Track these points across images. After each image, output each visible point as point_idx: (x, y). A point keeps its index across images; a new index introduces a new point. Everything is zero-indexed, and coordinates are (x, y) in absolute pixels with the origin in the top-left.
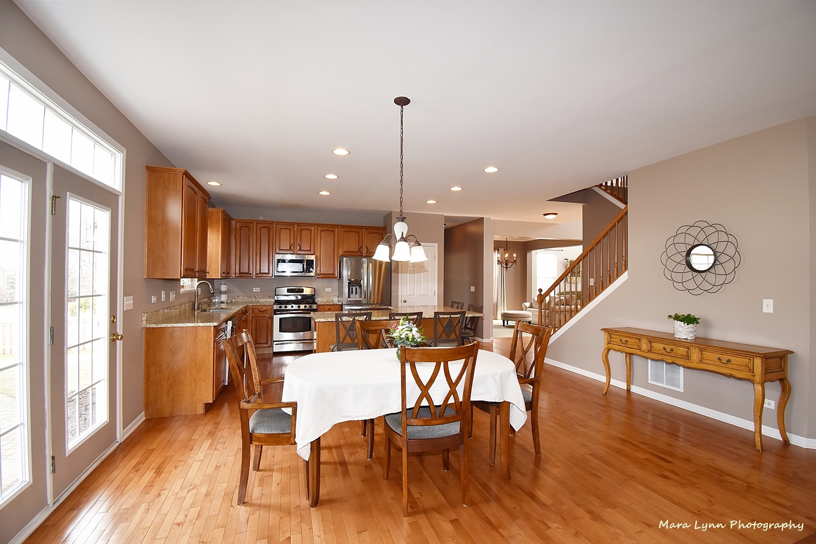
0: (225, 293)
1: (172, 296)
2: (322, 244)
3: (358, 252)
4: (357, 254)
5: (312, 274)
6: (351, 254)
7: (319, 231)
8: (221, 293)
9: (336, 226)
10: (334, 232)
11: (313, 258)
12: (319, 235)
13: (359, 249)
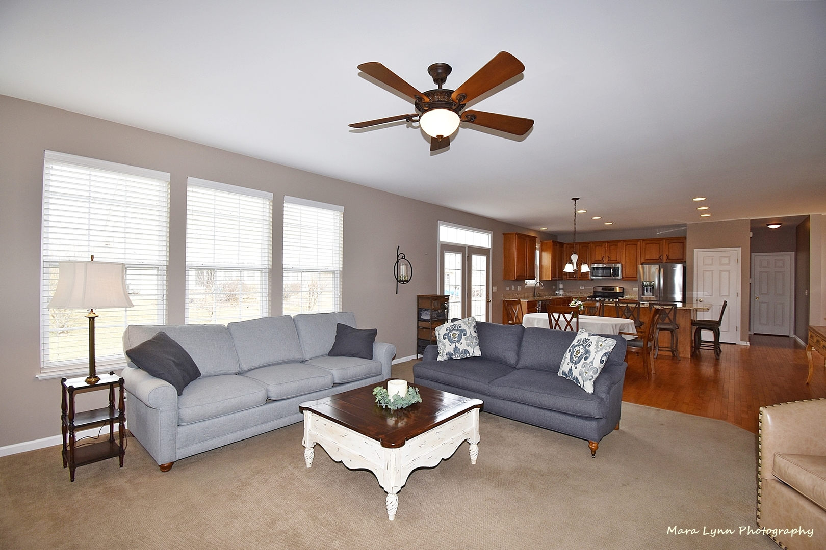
0: (562, 289)
1: (519, 288)
2: (627, 254)
3: (658, 259)
4: (657, 261)
5: (619, 277)
6: (652, 261)
7: (624, 246)
8: (560, 289)
9: (639, 240)
10: (637, 245)
11: (619, 265)
12: (624, 248)
13: (660, 257)
